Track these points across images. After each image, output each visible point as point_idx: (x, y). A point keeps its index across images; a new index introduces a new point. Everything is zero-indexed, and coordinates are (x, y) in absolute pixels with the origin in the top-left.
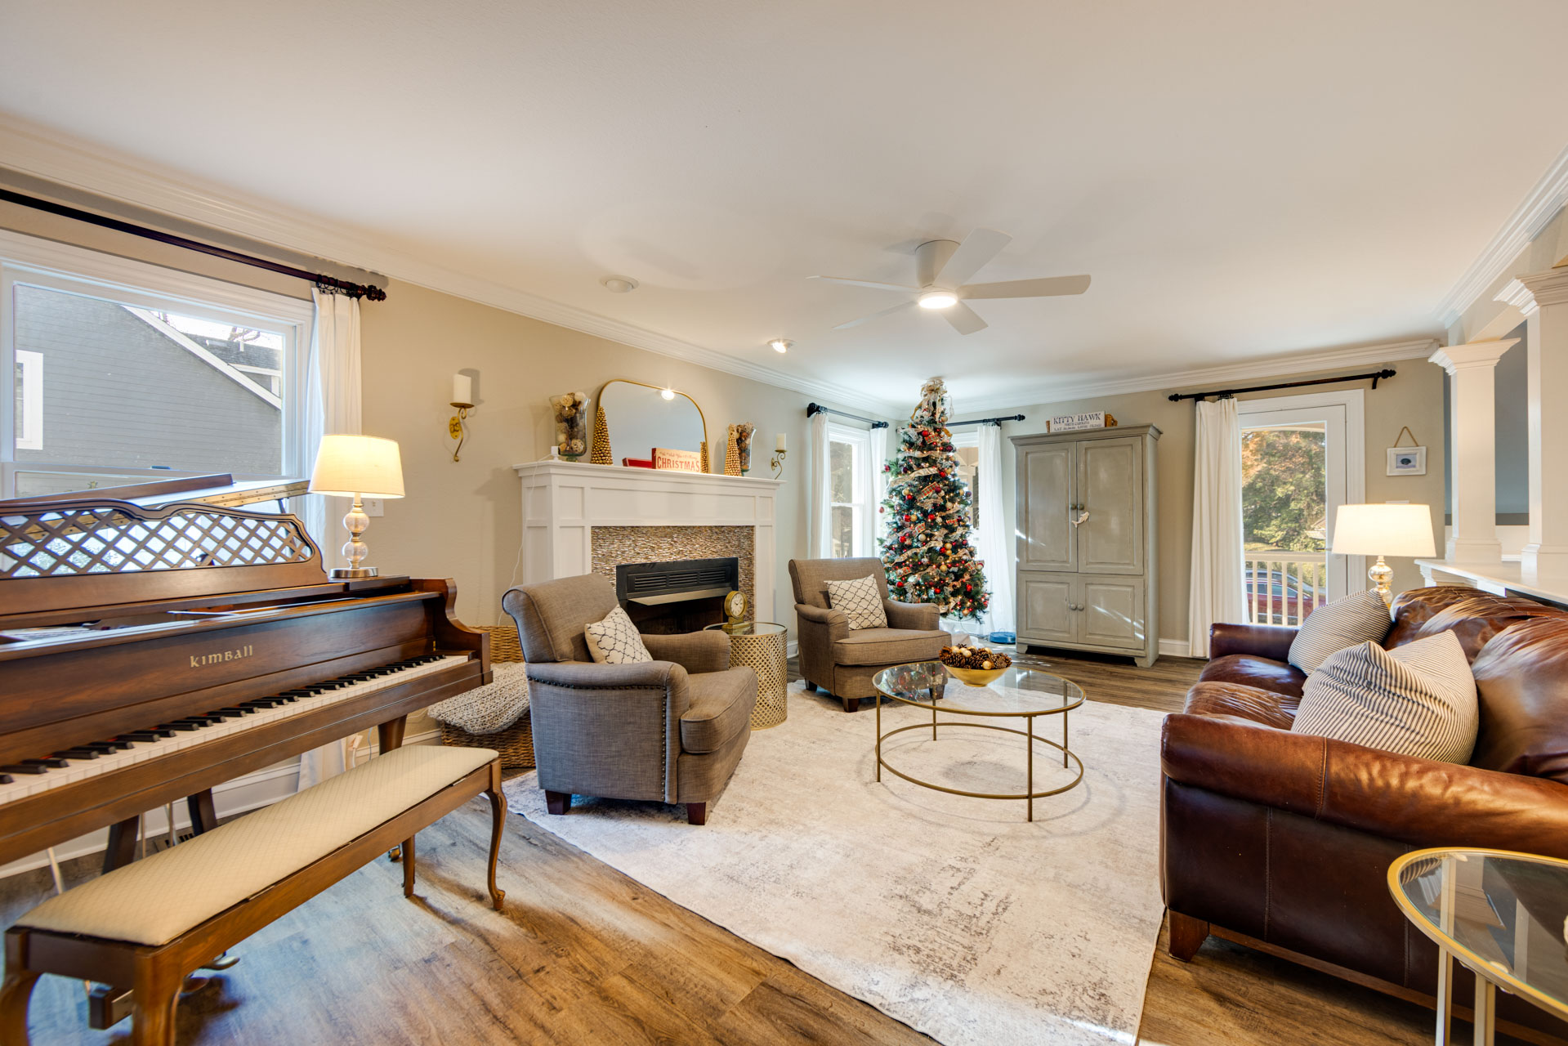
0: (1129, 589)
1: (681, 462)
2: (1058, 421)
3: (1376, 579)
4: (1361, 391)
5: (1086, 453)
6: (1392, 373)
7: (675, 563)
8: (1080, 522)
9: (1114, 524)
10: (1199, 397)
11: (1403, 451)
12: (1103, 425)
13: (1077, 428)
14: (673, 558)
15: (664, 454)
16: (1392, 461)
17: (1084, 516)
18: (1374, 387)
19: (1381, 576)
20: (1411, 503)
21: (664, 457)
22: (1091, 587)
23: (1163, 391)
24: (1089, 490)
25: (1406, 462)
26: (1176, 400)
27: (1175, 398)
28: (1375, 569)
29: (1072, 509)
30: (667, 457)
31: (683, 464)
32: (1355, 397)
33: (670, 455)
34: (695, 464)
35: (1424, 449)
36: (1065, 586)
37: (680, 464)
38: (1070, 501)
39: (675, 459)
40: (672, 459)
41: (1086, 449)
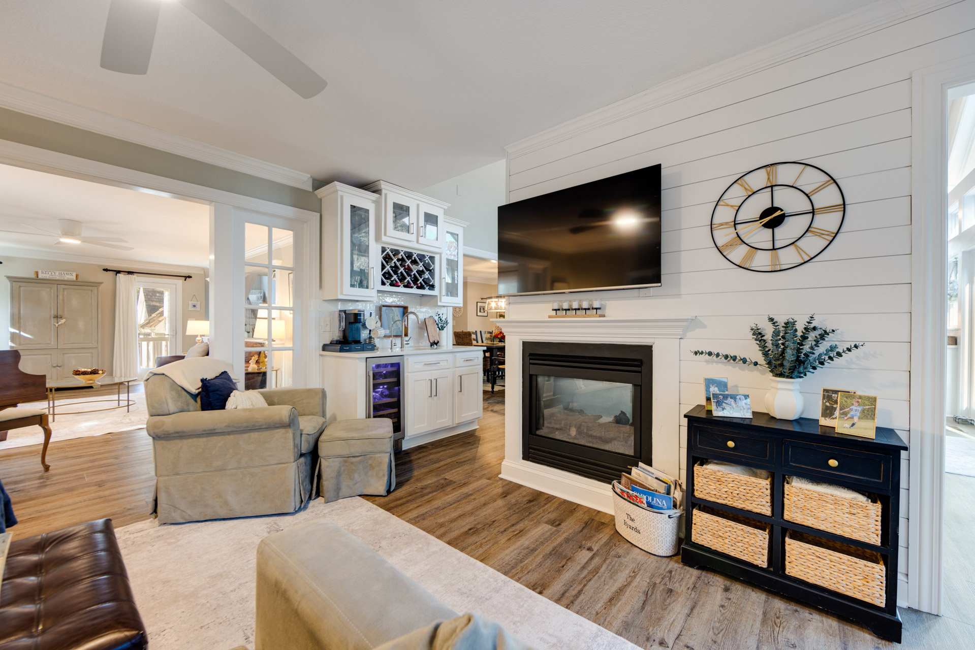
0: (90, 354)
2: (44, 272)
3: (198, 341)
4: (181, 281)
5: (63, 291)
6: (191, 277)
8: (59, 324)
9: (81, 325)
10: (118, 272)
11: (194, 303)
12: (75, 279)
13: (58, 278)
16: (191, 306)
17: (63, 321)
18: (185, 280)
19: (199, 340)
20: (196, 320)
22: (66, 355)
23: (99, 266)
24: (66, 309)
25: (194, 306)
26: (107, 271)
27: (106, 270)
28: (197, 339)
29: (54, 317)
32: (180, 282)
35: (199, 303)
36: (49, 356)
38: (53, 313)
41: (64, 289)
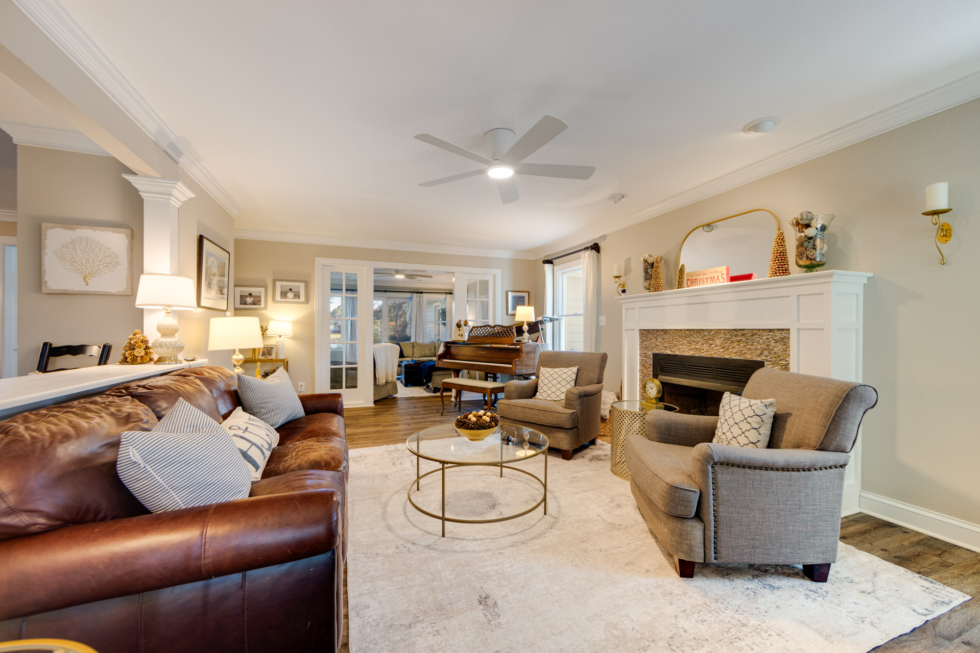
1: (707, 278)
7: (692, 357)
14: (691, 353)
15: (692, 276)
21: (692, 278)
30: (694, 277)
31: (709, 280)
33: (697, 275)
34: (720, 277)
37: (705, 280)
39: (701, 277)
40: (698, 278)
